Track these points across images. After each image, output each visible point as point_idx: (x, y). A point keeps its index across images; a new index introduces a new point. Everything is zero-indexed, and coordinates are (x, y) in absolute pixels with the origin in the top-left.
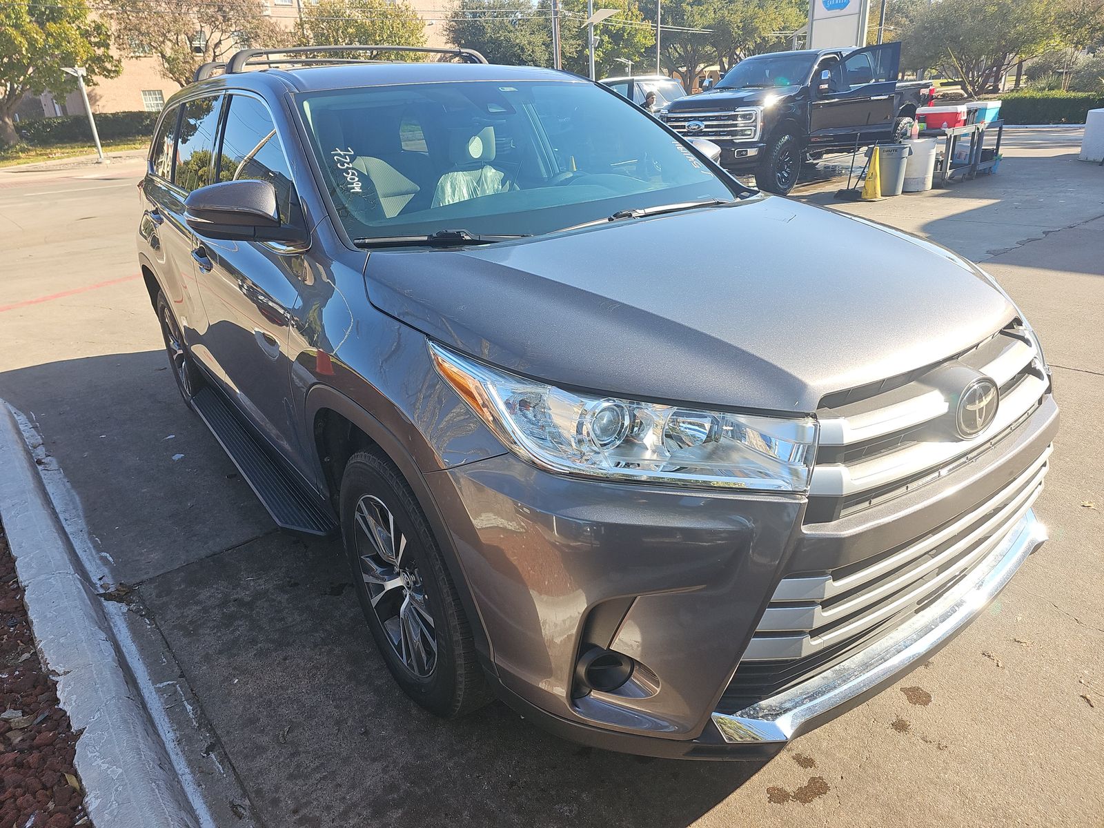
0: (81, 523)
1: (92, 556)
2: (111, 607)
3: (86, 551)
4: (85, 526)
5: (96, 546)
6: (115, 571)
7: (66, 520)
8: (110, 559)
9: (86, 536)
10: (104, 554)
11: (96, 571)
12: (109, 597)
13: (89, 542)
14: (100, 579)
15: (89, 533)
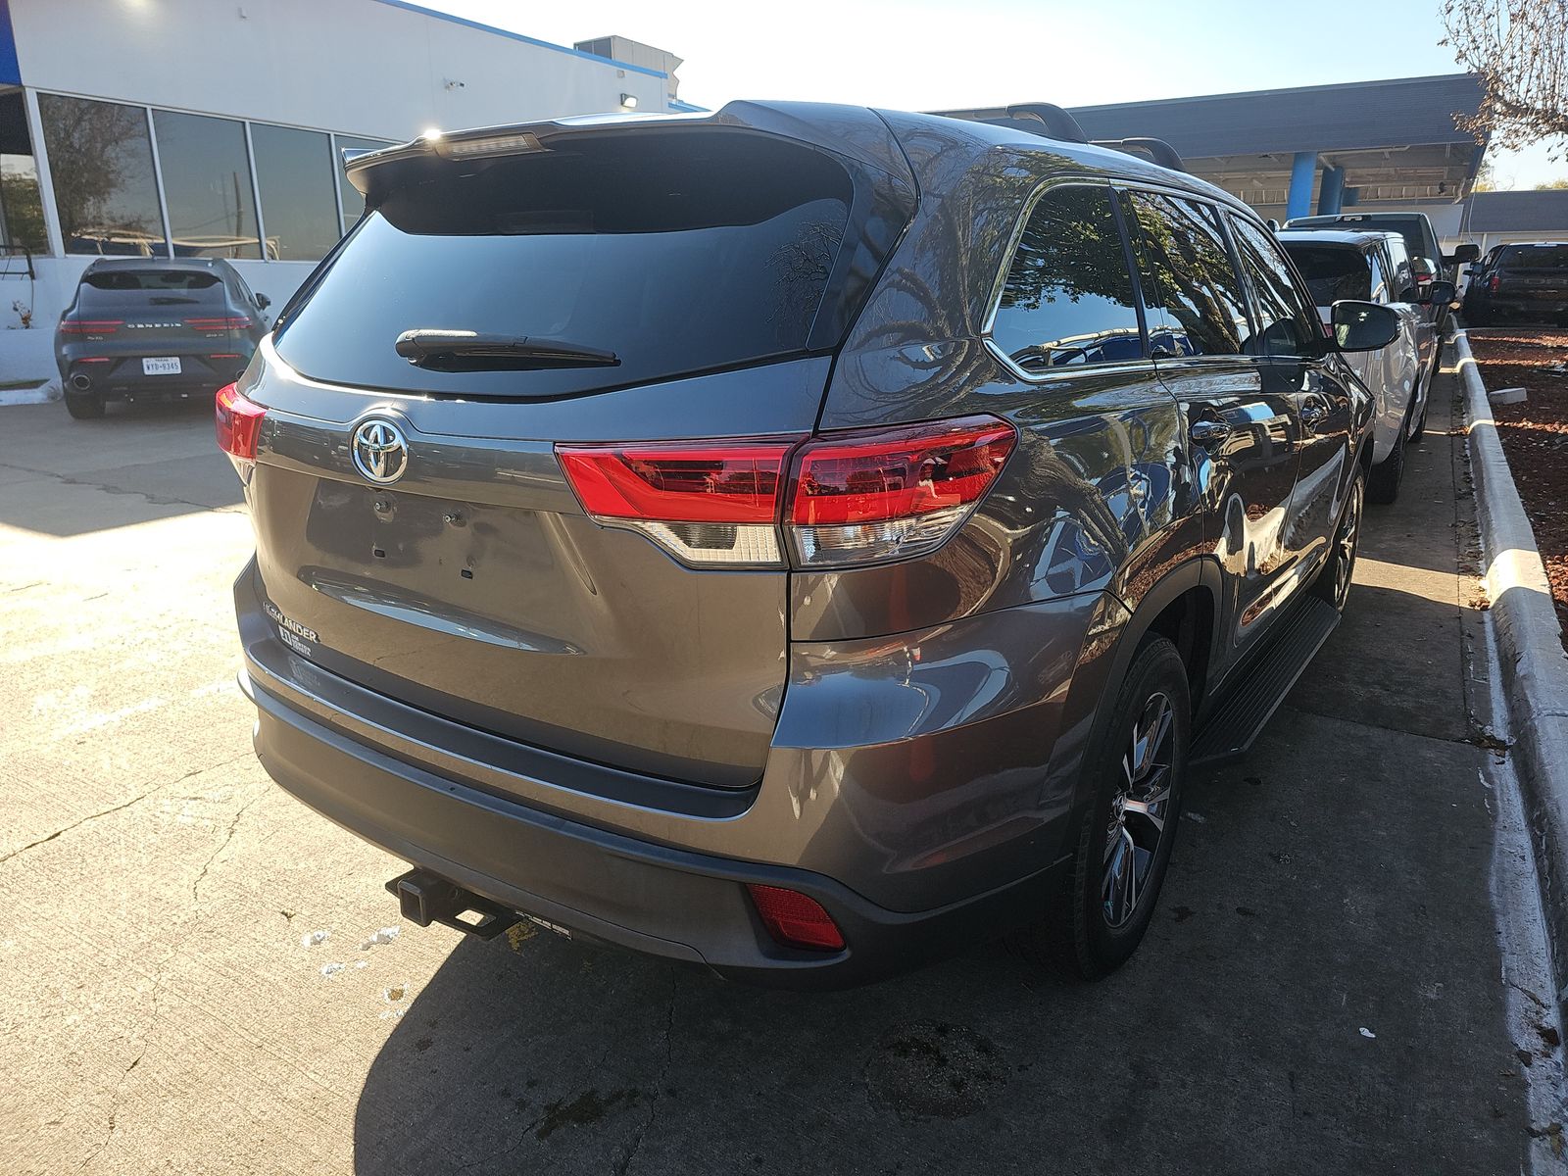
0: (1501, 838)
1: (1502, 790)
2: (1501, 733)
3: (1508, 800)
4: (1498, 832)
5: (1492, 796)
6: (1483, 764)
7: (1523, 858)
8: (1481, 776)
9: (1501, 818)
10: (1487, 785)
11: (1505, 774)
12: (1501, 746)
13: (1500, 810)
14: (1503, 763)
15: (1495, 818)
